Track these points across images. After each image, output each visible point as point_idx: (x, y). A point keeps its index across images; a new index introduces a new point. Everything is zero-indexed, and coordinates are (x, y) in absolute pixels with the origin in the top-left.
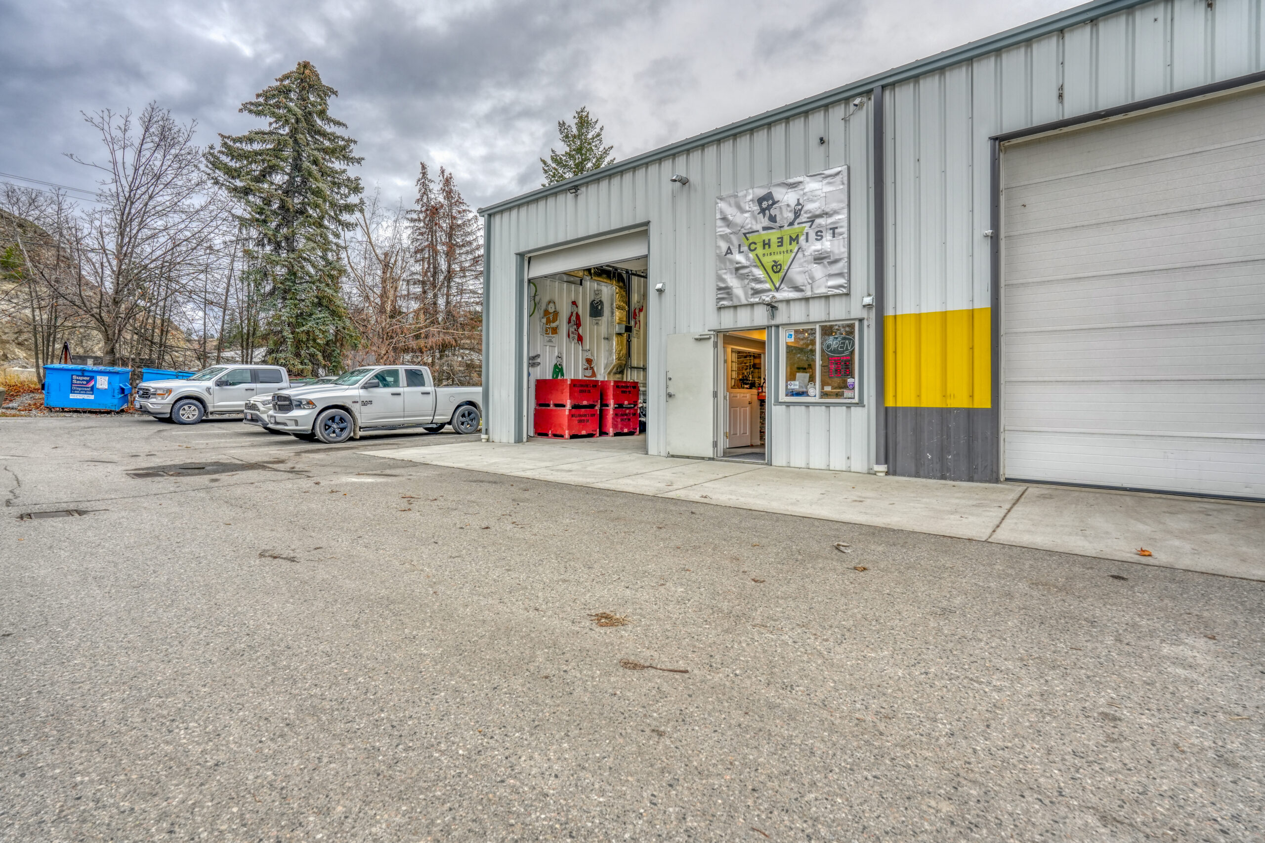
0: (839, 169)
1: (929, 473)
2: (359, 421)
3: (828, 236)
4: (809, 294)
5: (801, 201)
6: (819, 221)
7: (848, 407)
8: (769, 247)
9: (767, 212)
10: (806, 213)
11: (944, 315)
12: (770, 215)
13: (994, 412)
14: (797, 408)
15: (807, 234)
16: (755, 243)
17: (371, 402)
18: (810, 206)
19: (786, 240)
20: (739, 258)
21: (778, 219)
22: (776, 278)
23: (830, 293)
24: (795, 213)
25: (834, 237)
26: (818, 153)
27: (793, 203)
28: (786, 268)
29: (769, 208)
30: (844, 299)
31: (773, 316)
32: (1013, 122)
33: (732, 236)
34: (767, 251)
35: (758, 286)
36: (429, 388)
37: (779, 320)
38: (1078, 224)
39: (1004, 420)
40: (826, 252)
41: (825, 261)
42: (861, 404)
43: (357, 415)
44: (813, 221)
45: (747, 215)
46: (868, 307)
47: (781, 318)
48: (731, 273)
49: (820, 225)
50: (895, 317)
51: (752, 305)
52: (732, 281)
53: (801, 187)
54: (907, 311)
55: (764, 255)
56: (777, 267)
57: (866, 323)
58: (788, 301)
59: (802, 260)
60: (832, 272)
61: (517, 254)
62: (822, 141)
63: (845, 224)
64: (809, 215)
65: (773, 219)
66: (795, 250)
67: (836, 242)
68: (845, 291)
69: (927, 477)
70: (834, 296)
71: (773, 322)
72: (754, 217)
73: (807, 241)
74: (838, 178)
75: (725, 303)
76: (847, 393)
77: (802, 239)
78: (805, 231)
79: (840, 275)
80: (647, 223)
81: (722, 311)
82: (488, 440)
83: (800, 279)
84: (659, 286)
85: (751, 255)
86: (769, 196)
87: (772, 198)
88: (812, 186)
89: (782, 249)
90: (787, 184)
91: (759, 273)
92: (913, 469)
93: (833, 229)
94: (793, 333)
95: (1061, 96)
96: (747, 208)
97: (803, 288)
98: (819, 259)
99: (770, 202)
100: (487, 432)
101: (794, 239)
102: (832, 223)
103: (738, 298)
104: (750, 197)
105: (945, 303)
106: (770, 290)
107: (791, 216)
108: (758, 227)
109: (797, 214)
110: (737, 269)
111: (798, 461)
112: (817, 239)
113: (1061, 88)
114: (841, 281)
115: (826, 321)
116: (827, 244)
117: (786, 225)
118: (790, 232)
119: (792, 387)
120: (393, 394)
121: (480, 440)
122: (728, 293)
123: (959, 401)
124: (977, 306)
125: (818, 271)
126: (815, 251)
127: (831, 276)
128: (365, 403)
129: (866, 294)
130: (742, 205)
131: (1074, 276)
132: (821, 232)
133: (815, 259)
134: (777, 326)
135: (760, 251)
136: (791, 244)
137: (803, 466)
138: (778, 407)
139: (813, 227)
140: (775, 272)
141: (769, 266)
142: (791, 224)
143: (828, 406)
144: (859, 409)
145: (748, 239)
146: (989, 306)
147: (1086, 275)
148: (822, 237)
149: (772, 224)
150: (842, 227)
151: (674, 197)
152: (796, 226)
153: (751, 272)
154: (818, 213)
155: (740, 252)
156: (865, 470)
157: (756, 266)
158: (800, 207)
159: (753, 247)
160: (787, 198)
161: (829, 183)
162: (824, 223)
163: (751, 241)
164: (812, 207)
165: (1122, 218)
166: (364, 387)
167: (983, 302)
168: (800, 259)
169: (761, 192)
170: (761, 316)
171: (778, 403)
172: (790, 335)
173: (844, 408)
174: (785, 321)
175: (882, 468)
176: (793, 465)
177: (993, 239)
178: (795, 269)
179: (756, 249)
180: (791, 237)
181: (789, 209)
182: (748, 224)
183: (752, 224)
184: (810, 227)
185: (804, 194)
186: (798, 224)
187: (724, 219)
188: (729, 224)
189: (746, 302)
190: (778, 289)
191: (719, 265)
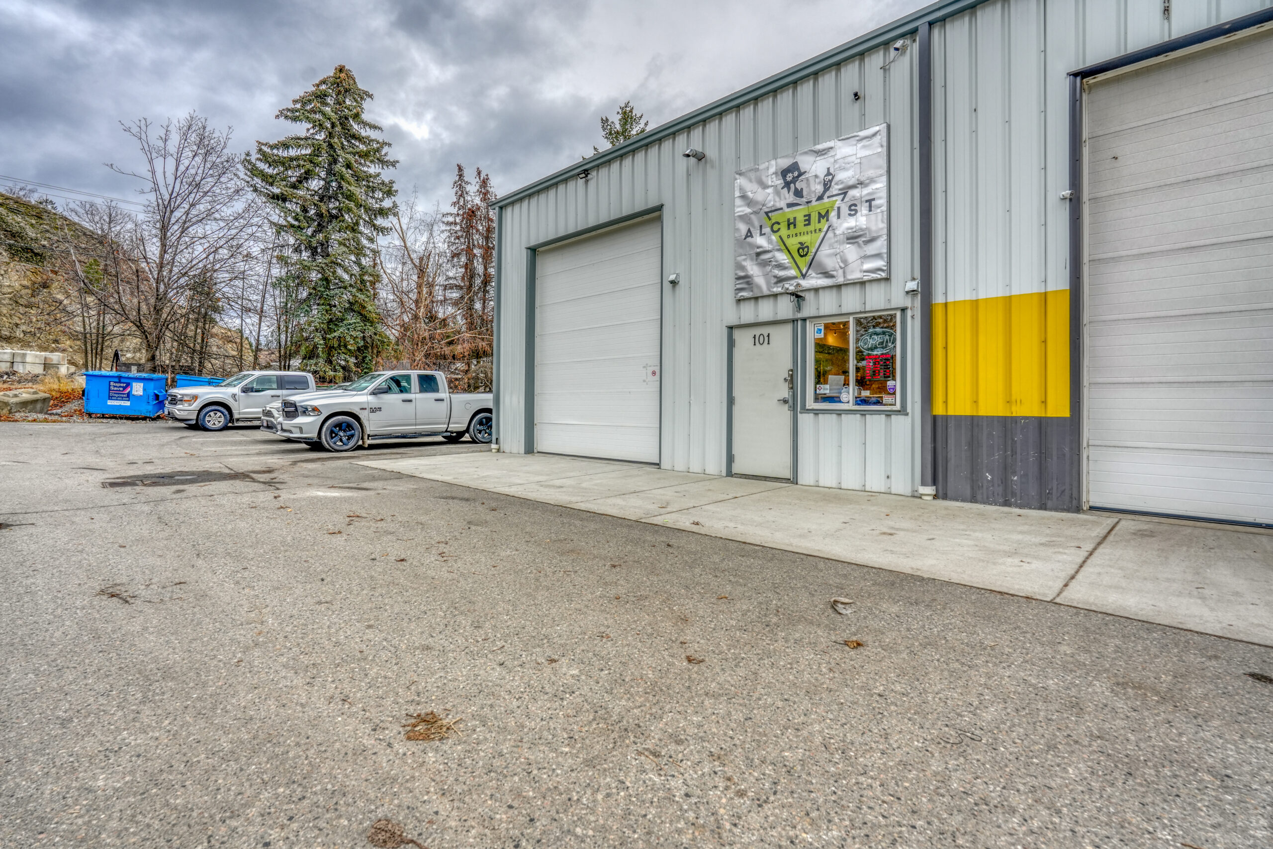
0: (877, 128)
1: (988, 498)
2: (368, 429)
3: (863, 210)
4: (840, 280)
5: (832, 171)
6: (854, 193)
7: (887, 415)
8: (795, 226)
9: (792, 185)
10: (837, 184)
11: (1008, 301)
12: (796, 189)
13: (1075, 423)
14: (827, 416)
15: (839, 208)
16: (778, 223)
17: (380, 409)
18: (841, 176)
19: (814, 217)
20: (761, 241)
21: (805, 193)
22: (803, 263)
23: (866, 278)
24: (825, 185)
25: (870, 210)
26: (852, 111)
27: (822, 173)
28: (814, 250)
29: (794, 180)
30: (883, 285)
31: (799, 308)
32: (1100, 52)
33: (753, 217)
34: (792, 231)
35: (782, 273)
36: (444, 394)
37: (805, 313)
38: (1191, 177)
39: (1088, 433)
40: (862, 230)
41: (861, 240)
42: (903, 411)
43: (366, 422)
44: (845, 194)
45: (770, 190)
46: (912, 293)
47: (808, 310)
48: (752, 260)
49: (854, 198)
50: (946, 304)
51: (775, 296)
52: (753, 269)
53: (832, 153)
54: (960, 297)
55: (789, 236)
56: (803, 250)
57: (909, 313)
58: (816, 290)
59: (833, 241)
60: (869, 253)
61: (528, 248)
62: (856, 96)
63: (884, 194)
64: (840, 186)
65: (799, 193)
66: (825, 229)
67: (873, 217)
68: (884, 275)
69: (986, 502)
70: (871, 281)
71: (800, 315)
72: (777, 193)
73: (839, 217)
74: (876, 139)
75: (745, 294)
76: (887, 399)
77: (833, 215)
78: (837, 205)
79: (878, 256)
80: (660, 208)
81: (742, 303)
82: (498, 450)
83: (830, 263)
84: (673, 277)
85: (774, 238)
86: (795, 167)
87: (798, 169)
88: (844, 150)
89: (810, 228)
90: (815, 152)
91: (782, 257)
92: (968, 492)
93: (870, 201)
94: (822, 328)
95: (1166, 10)
96: (770, 183)
97: (834, 273)
98: (853, 238)
99: (796, 174)
100: (497, 442)
101: (824, 216)
102: (869, 194)
103: (759, 288)
104: (772, 170)
105: (1009, 286)
106: (795, 278)
107: (820, 188)
108: (782, 204)
109: (827, 186)
110: (758, 255)
111: (828, 479)
112: (850, 215)
114: (880, 263)
115: (861, 312)
116: (861, 220)
117: (814, 199)
118: (819, 208)
119: (822, 392)
120: (404, 401)
121: (490, 450)
122: (748, 283)
123: (1029, 408)
124: (1051, 288)
125: (851, 252)
126: (848, 229)
127: (866, 258)
128: (373, 410)
129: (910, 277)
130: (764, 179)
131: (1184, 245)
132: (855, 205)
133: (848, 239)
134: (804, 320)
135: (784, 232)
136: (819, 222)
137: (834, 486)
138: (806, 416)
139: (846, 200)
140: (802, 256)
141: (794, 249)
142: (820, 198)
143: (863, 414)
144: (901, 418)
145: (770, 219)
146: (1068, 288)
147: (1202, 243)
148: (856, 211)
149: (798, 200)
150: (880, 198)
151: (688, 175)
152: (826, 200)
153: (774, 257)
154: (851, 183)
155: (761, 234)
156: (908, 492)
157: (779, 250)
158: (830, 177)
160: (815, 167)
161: (864, 147)
162: (858, 195)
163: (773, 221)
164: (845, 176)
165: (1255, 164)
166: (373, 393)
167: (1060, 282)
168: (830, 239)
169: (785, 163)
170: (785, 308)
171: (805, 410)
172: (820, 330)
173: (883, 416)
174: (813, 313)
175: (930, 490)
176: (822, 483)
177: (1073, 202)
178: (825, 251)
179: (779, 229)
180: (819, 213)
181: (817, 180)
182: (770, 201)
183: (775, 201)
184: (842, 200)
185: (835, 161)
186: (828, 197)
187: (744, 197)
188: (749, 202)
189: (768, 292)
190: (804, 276)
191: (738, 251)
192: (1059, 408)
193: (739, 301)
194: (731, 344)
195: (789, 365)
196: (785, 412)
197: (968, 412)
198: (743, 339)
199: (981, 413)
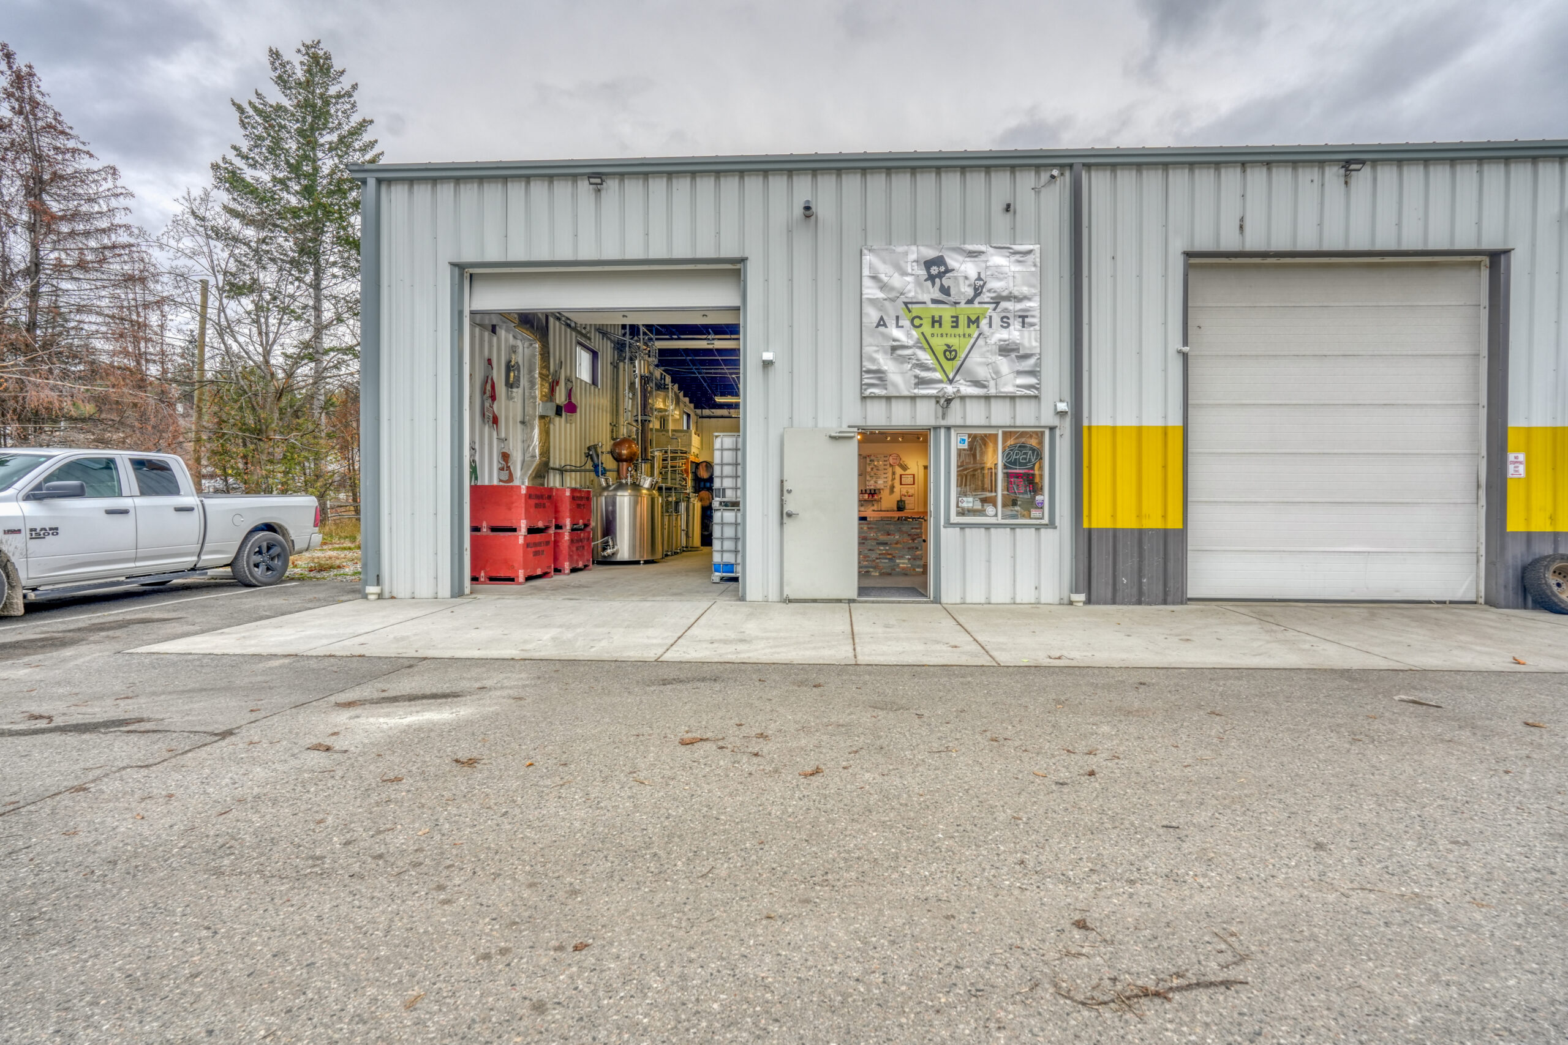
0: (1031, 247)
1: (1124, 599)
2: (22, 575)
3: (1016, 325)
4: (992, 391)
5: (983, 276)
6: (1004, 305)
7: (1037, 529)
8: (940, 326)
9: (937, 280)
10: (989, 291)
11: (1140, 429)
12: (942, 286)
13: (1181, 535)
14: (975, 531)
15: (990, 317)
16: (921, 319)
17: (55, 531)
18: (995, 285)
19: (963, 321)
20: (897, 334)
21: (952, 292)
22: (950, 367)
23: (1019, 393)
24: (976, 289)
25: (1023, 327)
26: (1001, 221)
27: (972, 276)
28: (963, 356)
29: (940, 275)
30: (1033, 402)
31: (944, 417)
32: (1204, 242)
33: (887, 303)
34: (937, 329)
35: (924, 374)
36: (189, 499)
37: (949, 421)
39: (1193, 541)
40: (1014, 343)
41: (1013, 355)
42: (1052, 525)
43: (17, 560)
44: (998, 303)
45: (909, 279)
46: (1062, 414)
47: (955, 416)
48: (885, 353)
49: (1006, 310)
50: (1090, 428)
51: (913, 398)
52: (885, 363)
53: (983, 258)
54: (1102, 423)
55: (933, 335)
56: (950, 353)
57: (1058, 432)
58: (963, 398)
59: (984, 349)
60: (1021, 369)
61: (453, 265)
62: (1008, 208)
63: (1037, 313)
64: (993, 295)
66: (975, 335)
67: (1026, 334)
68: (1034, 392)
69: (1123, 603)
70: (1021, 397)
71: (943, 423)
72: (918, 283)
73: (990, 326)
74: (1030, 258)
75: (876, 391)
76: (1035, 513)
77: (984, 323)
78: (988, 314)
79: (1030, 373)
80: (743, 260)
81: (869, 402)
82: (380, 596)
83: (982, 373)
84: (768, 356)
85: (915, 333)
86: (939, 261)
87: (945, 264)
88: (998, 260)
89: (957, 331)
90: (964, 251)
91: (925, 357)
92: (1109, 595)
93: (1023, 317)
94: (966, 438)
95: (1241, 227)
96: (910, 271)
97: (985, 383)
98: (1006, 350)
99: (943, 269)
100: (378, 581)
101: (974, 322)
102: (1021, 310)
103: (895, 385)
104: (913, 256)
105: (1140, 417)
106: (940, 381)
107: (970, 292)
108: (926, 298)
109: (978, 291)
110: (894, 349)
111: (976, 595)
112: (1002, 326)
113: (1242, 220)
114: (1032, 381)
115: (1010, 427)
116: (1014, 334)
117: (963, 302)
118: (969, 312)
119: (966, 504)
120: (110, 512)
121: (365, 597)
122: (880, 379)
123: (1153, 522)
124: (1170, 423)
125: (1004, 365)
126: (1000, 340)
127: (1019, 373)
128: (37, 534)
129: (1060, 399)
130: (902, 263)
132: (1008, 318)
133: (1000, 350)
134: (948, 428)
135: (927, 328)
136: (969, 326)
137: (983, 601)
138: (950, 530)
139: (998, 310)
140: (948, 360)
141: (940, 350)
142: (970, 302)
143: (1013, 527)
144: (1050, 531)
145: (910, 311)
146: (1181, 425)
148: (1009, 325)
149: (943, 298)
150: (1033, 316)
151: (790, 231)
152: (976, 305)
153: (914, 354)
154: (1005, 294)
155: (898, 326)
156: (1057, 601)
157: (921, 348)
158: (981, 283)
160: (966, 268)
161: (1019, 262)
162: (1011, 308)
163: (914, 314)
164: (997, 286)
166: (36, 495)
167: (1176, 420)
168: (981, 347)
169: (931, 254)
170: (925, 413)
171: (949, 524)
172: (964, 440)
173: (1033, 530)
174: (959, 422)
175: (1082, 597)
176: (968, 601)
177: (1185, 356)
178: (975, 358)
179: (921, 325)
180: (969, 318)
181: (967, 282)
182: (910, 291)
183: (916, 292)
184: (995, 309)
185: (987, 267)
186: (980, 303)
187: (875, 278)
188: (883, 287)
189: (906, 393)
190: (951, 381)
191: (867, 339)
192: (1174, 522)
193: (864, 398)
197: (1109, 525)
199: (1119, 526)
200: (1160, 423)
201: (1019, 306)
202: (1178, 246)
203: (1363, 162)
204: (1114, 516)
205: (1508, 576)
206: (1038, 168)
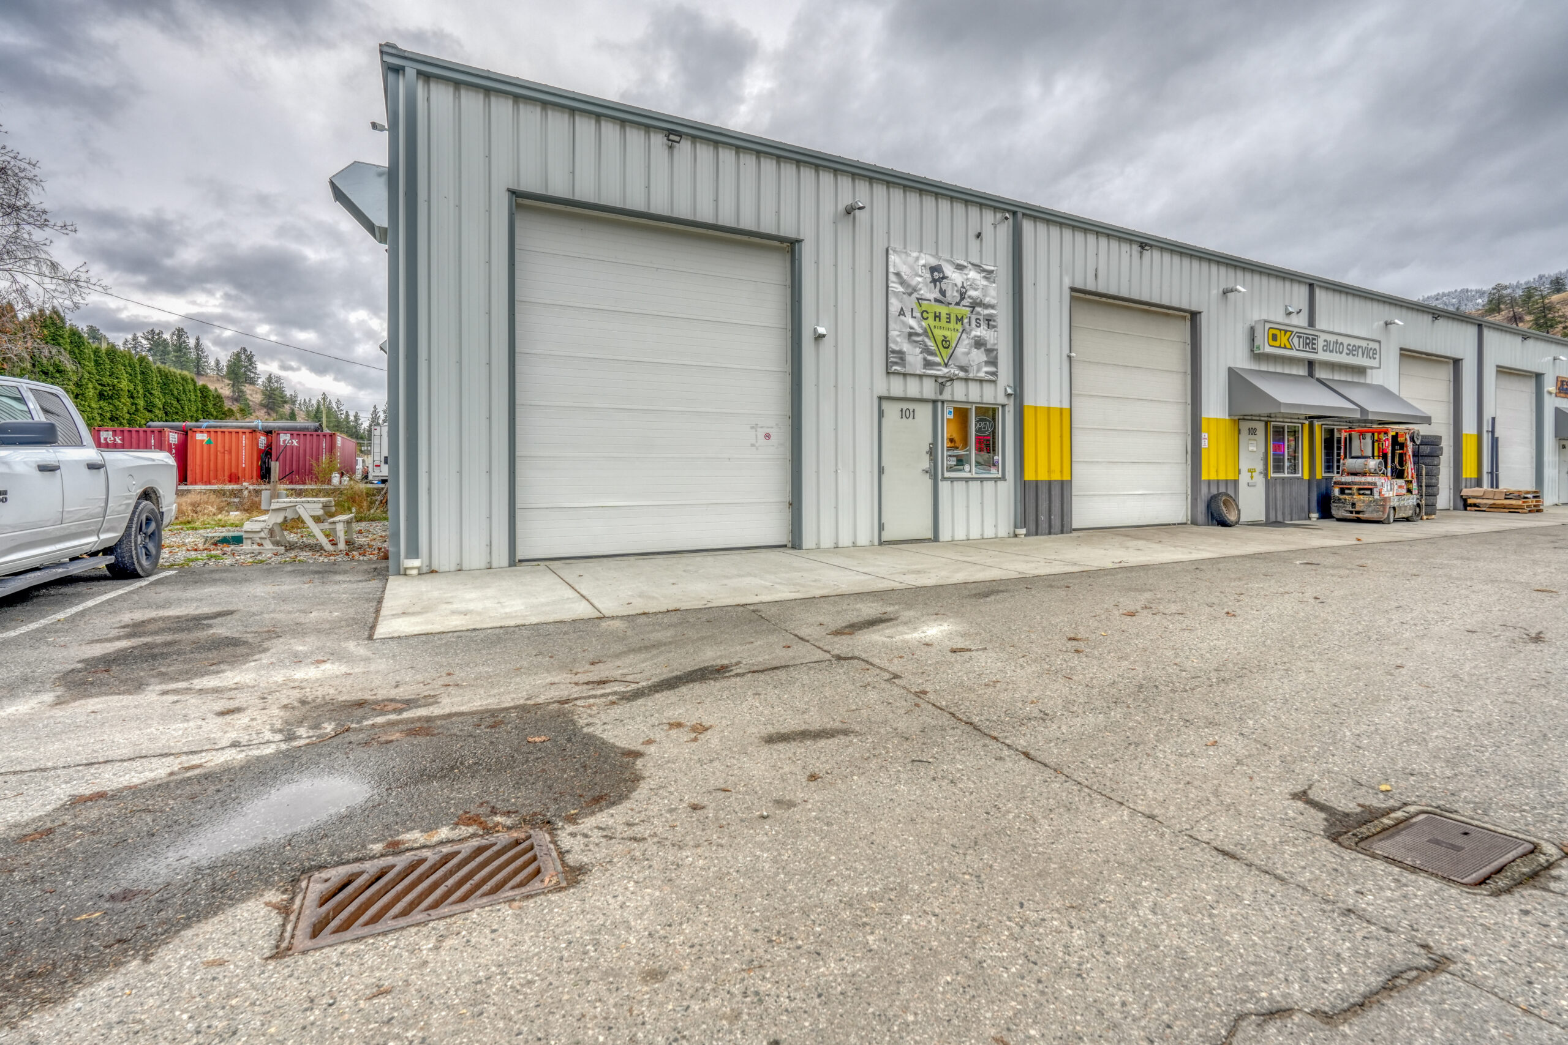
1: (1042, 531)
3: (984, 326)
4: (971, 375)
5: (965, 285)
6: (978, 309)
7: (996, 482)
8: (940, 320)
9: (938, 284)
10: (969, 297)
11: (1049, 409)
12: (941, 289)
13: (1069, 484)
14: (960, 486)
15: (970, 318)
16: (927, 313)
18: (972, 293)
19: (953, 318)
20: (912, 323)
21: (947, 294)
22: (945, 353)
23: (985, 378)
24: (961, 295)
25: (988, 327)
26: (975, 244)
27: (959, 283)
28: (954, 346)
29: (940, 280)
30: (993, 385)
31: (941, 393)
32: (1079, 282)
33: (905, 297)
34: (937, 323)
35: (929, 358)
37: (947, 395)
39: (1075, 488)
40: (983, 339)
41: (982, 348)
42: (1003, 478)
44: (974, 308)
45: (920, 279)
46: (1009, 395)
48: (904, 337)
49: (979, 313)
51: (921, 376)
52: (904, 346)
53: (965, 271)
54: (1030, 404)
55: (935, 327)
56: (946, 342)
57: (1007, 409)
59: (966, 342)
60: (986, 359)
61: (512, 190)
62: (978, 236)
64: (971, 301)
66: (961, 331)
67: (990, 333)
68: (994, 378)
69: (1041, 535)
70: (986, 381)
71: (940, 398)
72: (926, 284)
73: (970, 325)
74: (993, 276)
75: (898, 368)
76: (993, 470)
77: (966, 321)
78: (968, 315)
79: (993, 363)
80: (798, 241)
81: (892, 376)
82: (420, 571)
83: (965, 360)
84: (821, 330)
85: (924, 324)
86: (939, 268)
87: (941, 271)
88: (973, 274)
89: (948, 325)
90: (954, 263)
91: (930, 344)
92: (1035, 530)
93: (989, 320)
94: (957, 410)
95: (1096, 275)
96: (920, 273)
97: (967, 368)
98: (978, 344)
99: (941, 275)
100: (418, 553)
101: (960, 320)
102: (987, 315)
103: (910, 365)
104: (921, 262)
105: (1048, 401)
106: (940, 364)
107: (958, 296)
108: (931, 296)
110: (910, 335)
111: (960, 534)
112: (976, 325)
113: (1096, 271)
115: (979, 403)
116: (983, 332)
117: (953, 303)
118: (957, 312)
119: (951, 463)
122: (900, 358)
123: (1056, 477)
125: (978, 356)
126: (975, 336)
127: (986, 362)
129: (1007, 384)
130: (915, 266)
132: (980, 320)
133: (975, 344)
134: (943, 402)
135: (931, 321)
136: (957, 323)
137: (964, 538)
138: (945, 483)
139: (974, 313)
140: (945, 348)
141: (939, 339)
142: (958, 304)
143: (979, 481)
144: (1004, 483)
145: (920, 306)
146: (1069, 407)
148: (980, 325)
149: (940, 298)
150: (994, 321)
151: (835, 224)
152: (961, 307)
153: (923, 341)
154: (978, 301)
155: (912, 317)
157: (928, 336)
158: (964, 290)
159: (925, 315)
160: (955, 277)
161: (985, 277)
162: (982, 312)
163: (923, 309)
164: (974, 294)
167: (1066, 405)
168: (964, 340)
169: (933, 262)
170: (929, 389)
171: (944, 479)
172: (951, 412)
173: (994, 482)
174: (949, 398)
175: (1023, 531)
176: (956, 538)
177: (1070, 358)
178: (961, 349)
179: (927, 318)
180: (957, 316)
181: (956, 288)
182: (921, 289)
183: (925, 291)
184: (972, 312)
185: (967, 279)
186: (963, 306)
187: (898, 274)
188: (903, 282)
189: (918, 372)
190: (946, 365)
191: (892, 325)
192: (1066, 478)
193: (888, 373)
194: (881, 414)
195: (930, 440)
196: (928, 482)
197: (1036, 478)
198: (892, 410)
199: (1039, 478)
200: (1058, 405)
201: (987, 312)
202: (1067, 282)
203: (1151, 246)
204: (1036, 471)
205: (1202, 507)
206: (995, 209)
